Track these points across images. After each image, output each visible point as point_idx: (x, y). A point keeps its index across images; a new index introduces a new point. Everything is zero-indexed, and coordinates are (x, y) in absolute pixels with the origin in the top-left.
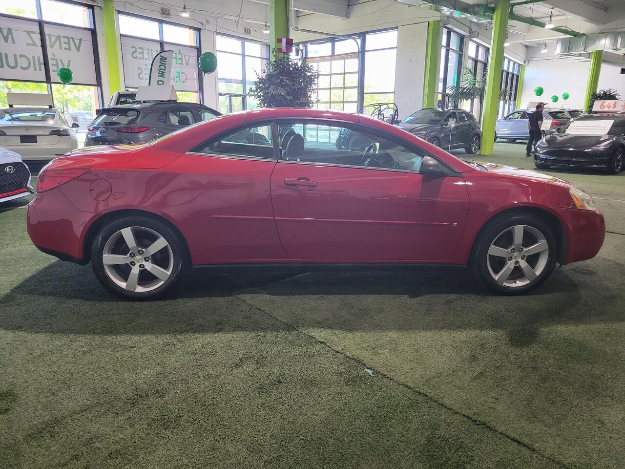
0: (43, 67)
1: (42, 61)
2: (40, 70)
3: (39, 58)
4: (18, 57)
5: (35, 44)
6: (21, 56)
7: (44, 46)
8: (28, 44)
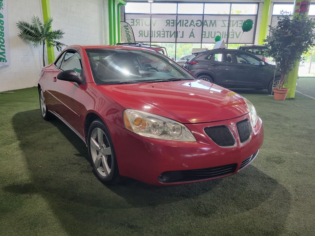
0: (226, 36)
1: (227, 34)
2: (225, 38)
3: (225, 32)
4: (216, 32)
5: (225, 26)
6: (217, 32)
7: (229, 27)
8: (222, 26)
